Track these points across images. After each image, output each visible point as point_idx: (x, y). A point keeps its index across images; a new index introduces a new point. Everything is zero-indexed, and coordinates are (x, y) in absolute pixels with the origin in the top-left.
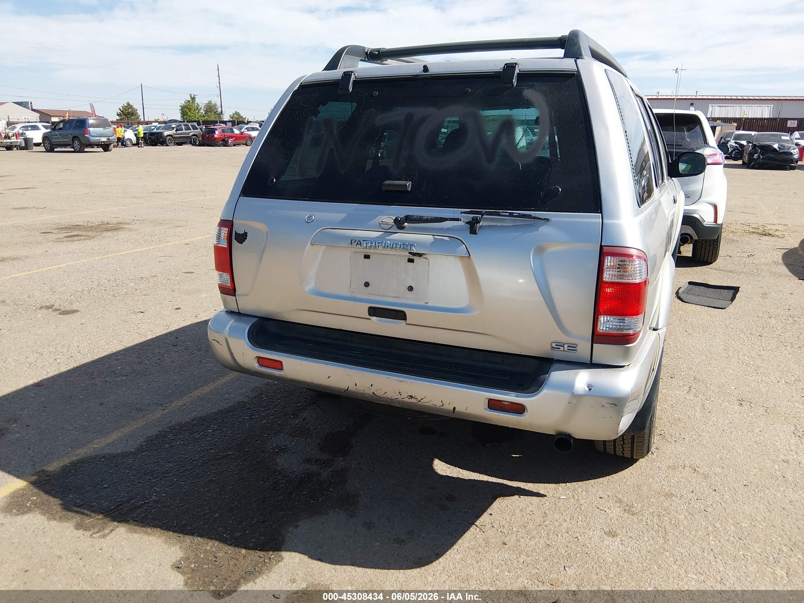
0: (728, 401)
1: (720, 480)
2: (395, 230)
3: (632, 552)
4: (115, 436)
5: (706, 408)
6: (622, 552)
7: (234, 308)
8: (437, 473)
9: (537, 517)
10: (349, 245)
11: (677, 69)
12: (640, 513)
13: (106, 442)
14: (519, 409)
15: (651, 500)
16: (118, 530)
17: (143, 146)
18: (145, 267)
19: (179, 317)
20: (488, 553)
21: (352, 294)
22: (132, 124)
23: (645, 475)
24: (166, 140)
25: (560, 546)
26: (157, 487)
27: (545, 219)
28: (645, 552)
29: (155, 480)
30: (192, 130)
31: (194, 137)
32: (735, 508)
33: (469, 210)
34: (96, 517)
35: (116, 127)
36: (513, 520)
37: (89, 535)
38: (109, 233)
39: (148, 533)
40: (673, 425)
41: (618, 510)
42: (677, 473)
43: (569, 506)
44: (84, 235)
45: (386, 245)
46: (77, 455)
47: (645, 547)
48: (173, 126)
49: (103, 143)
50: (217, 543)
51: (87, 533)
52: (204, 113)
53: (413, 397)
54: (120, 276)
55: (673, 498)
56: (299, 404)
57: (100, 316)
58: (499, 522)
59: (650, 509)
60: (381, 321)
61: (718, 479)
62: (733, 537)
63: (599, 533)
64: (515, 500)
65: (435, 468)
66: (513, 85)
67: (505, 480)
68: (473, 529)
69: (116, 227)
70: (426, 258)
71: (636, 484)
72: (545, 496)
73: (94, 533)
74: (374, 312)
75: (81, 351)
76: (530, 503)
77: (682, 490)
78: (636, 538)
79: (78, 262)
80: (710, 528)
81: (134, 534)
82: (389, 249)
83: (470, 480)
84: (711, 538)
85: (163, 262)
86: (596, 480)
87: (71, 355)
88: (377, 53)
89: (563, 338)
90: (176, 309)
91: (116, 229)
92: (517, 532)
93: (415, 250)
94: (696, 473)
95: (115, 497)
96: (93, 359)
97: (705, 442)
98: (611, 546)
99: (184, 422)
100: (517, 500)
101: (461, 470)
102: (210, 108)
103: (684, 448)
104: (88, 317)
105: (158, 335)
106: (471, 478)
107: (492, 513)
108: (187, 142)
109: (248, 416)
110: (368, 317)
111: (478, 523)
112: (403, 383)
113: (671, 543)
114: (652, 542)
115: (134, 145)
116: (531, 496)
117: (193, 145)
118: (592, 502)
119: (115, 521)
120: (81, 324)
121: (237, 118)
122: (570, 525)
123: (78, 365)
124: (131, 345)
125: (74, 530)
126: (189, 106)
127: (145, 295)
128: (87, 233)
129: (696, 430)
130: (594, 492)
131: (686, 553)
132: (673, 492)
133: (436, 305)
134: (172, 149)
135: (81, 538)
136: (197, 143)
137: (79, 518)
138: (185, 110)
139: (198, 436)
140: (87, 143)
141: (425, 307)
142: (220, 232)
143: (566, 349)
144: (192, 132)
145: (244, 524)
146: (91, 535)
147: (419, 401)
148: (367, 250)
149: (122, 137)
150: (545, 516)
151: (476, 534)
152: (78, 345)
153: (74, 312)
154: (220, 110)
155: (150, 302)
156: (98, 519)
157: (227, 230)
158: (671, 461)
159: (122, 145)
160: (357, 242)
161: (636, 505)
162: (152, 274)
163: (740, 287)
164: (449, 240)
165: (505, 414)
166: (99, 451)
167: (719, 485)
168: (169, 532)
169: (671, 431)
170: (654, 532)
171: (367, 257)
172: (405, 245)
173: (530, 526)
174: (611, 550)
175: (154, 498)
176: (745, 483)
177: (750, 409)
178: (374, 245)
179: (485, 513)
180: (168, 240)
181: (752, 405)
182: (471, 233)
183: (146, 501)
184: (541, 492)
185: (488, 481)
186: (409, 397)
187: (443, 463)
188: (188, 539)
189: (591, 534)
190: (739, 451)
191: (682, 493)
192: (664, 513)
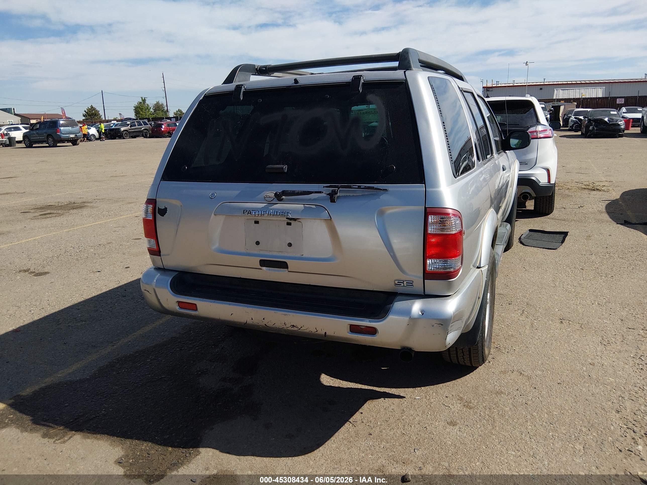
0: (552, 321)
1: (540, 380)
2: (276, 201)
3: (467, 436)
4: (74, 367)
5: (534, 326)
6: (459, 436)
7: (160, 265)
8: (323, 384)
9: (397, 414)
10: (242, 215)
11: (527, 62)
12: (476, 407)
13: (68, 372)
14: (373, 331)
15: (485, 397)
16: (75, 437)
17: (104, 140)
18: (103, 236)
19: (128, 274)
20: (357, 442)
21: (247, 251)
22: (95, 123)
23: (482, 378)
24: (123, 134)
25: (413, 434)
26: (106, 404)
27: (384, 190)
28: (477, 436)
29: (104, 399)
30: (144, 126)
31: (145, 131)
32: (549, 401)
33: (329, 185)
34: (59, 428)
35: (82, 125)
36: (378, 416)
37: (53, 442)
38: (75, 211)
39: (98, 439)
40: (507, 340)
41: (459, 405)
42: (507, 376)
43: (422, 404)
44: (55, 213)
45: (269, 213)
46: (46, 383)
47: (477, 433)
48: (128, 123)
49: (71, 139)
50: (150, 444)
51: (51, 440)
52: (153, 111)
53: (295, 326)
54: (83, 244)
55: (502, 395)
56: (219, 337)
57: (66, 275)
58: (367, 419)
59: (483, 404)
60: (269, 270)
61: (538, 380)
62: (546, 423)
63: (443, 423)
64: (381, 402)
65: (322, 380)
66: (359, 91)
67: (374, 387)
68: (347, 425)
69: (81, 206)
70: (300, 222)
71: (474, 386)
72: (404, 397)
73: (57, 440)
74: (264, 263)
75: (51, 304)
76: (392, 403)
77: (509, 389)
78: (470, 426)
79: (50, 234)
80: (529, 417)
81: (87, 440)
82: (271, 216)
83: (348, 388)
84: (529, 424)
85: (117, 232)
86: (444, 384)
87: (42, 307)
88: (264, 69)
89: (403, 277)
90: (126, 268)
91: (81, 207)
92: (381, 425)
93: (290, 216)
94: (522, 375)
95: (73, 413)
96: (60, 309)
97: (530, 352)
98: (451, 433)
99: (128, 355)
100: (383, 401)
101: (341, 381)
102: (158, 107)
103: (514, 357)
104: (57, 277)
105: (111, 288)
106: (349, 387)
107: (363, 412)
108: (140, 135)
109: (179, 348)
110: (260, 267)
111: (351, 420)
112: (286, 316)
113: (497, 428)
114: (483, 428)
115: (97, 139)
116: (393, 398)
117: (145, 137)
118: (440, 400)
119: (73, 431)
120: (51, 283)
121: (180, 114)
122: (421, 419)
123: (48, 314)
124: (89, 297)
125: (41, 439)
126: (141, 107)
127: (102, 258)
128: (58, 211)
129: (525, 343)
130: (441, 393)
131: (508, 435)
132: (503, 391)
133: (309, 256)
134: (128, 141)
135: (46, 444)
136: (148, 136)
137: (45, 429)
138: (138, 110)
139: (139, 365)
140: (59, 139)
141: (302, 258)
142: (147, 208)
143: (405, 285)
144: (143, 127)
145: (172, 428)
146: (54, 442)
147: (299, 329)
148: (256, 218)
149: (87, 133)
150: (403, 412)
151: (349, 428)
152: (48, 299)
153: (46, 273)
154: (166, 109)
155: (105, 263)
156: (60, 429)
157: (152, 206)
158: (503, 367)
159: (88, 139)
160: (248, 212)
161: (473, 401)
162: (108, 241)
163: (568, 232)
164: (315, 207)
165: (362, 335)
166: (62, 379)
167: (538, 384)
168: (114, 437)
169: (505, 345)
170: (485, 421)
171: (257, 222)
172: (283, 213)
173: (392, 420)
174: (451, 435)
175: (103, 412)
176: (559, 381)
177: (568, 325)
178: (260, 213)
179: (357, 413)
180: (122, 214)
181: (570, 322)
182: (331, 202)
183: (97, 415)
184: (401, 395)
185: (361, 389)
186: (292, 326)
187: (328, 377)
188: (128, 442)
189: (437, 424)
190: (556, 358)
191: (510, 391)
192: (494, 406)
